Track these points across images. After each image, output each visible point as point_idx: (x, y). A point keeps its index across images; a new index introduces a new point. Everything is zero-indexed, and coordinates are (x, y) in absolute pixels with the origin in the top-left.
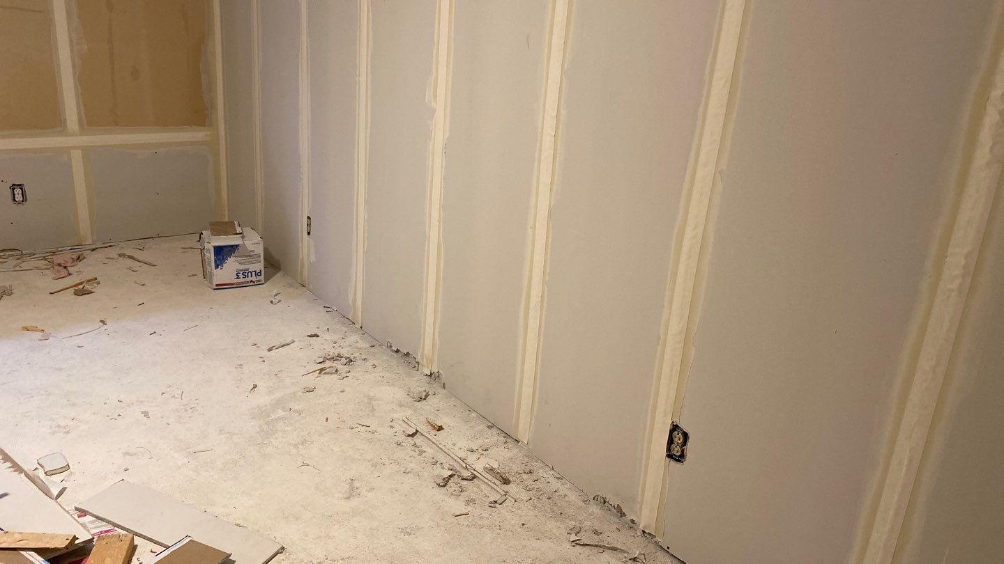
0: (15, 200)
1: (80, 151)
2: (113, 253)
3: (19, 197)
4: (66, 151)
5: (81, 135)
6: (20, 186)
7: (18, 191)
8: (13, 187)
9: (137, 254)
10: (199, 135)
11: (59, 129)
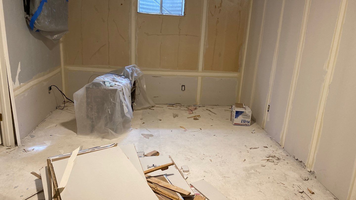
0: (182, 90)
1: (201, 77)
2: (205, 108)
4: (197, 77)
5: (202, 72)
6: (184, 86)
9: (211, 110)
10: (235, 75)
11: (197, 70)
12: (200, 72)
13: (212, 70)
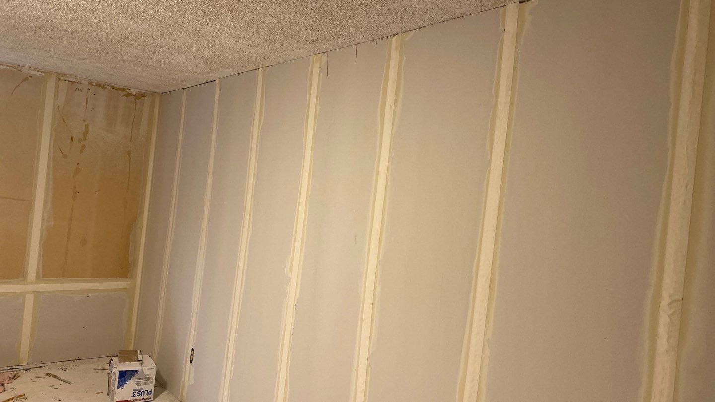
1: (33, 295)
2: (41, 372)
4: (23, 295)
5: (36, 284)
10: (121, 284)
11: (21, 279)
12: (32, 283)
13: (63, 277)
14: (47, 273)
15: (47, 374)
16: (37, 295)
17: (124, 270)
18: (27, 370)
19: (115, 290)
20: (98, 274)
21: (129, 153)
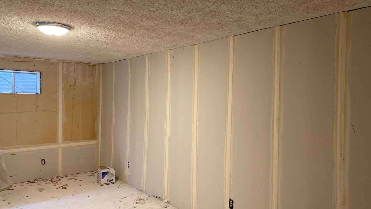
0: (42, 164)
1: (61, 149)
2: (69, 178)
3: (43, 163)
4: (57, 149)
5: (62, 144)
6: (44, 159)
7: (43, 161)
8: (42, 160)
9: (75, 178)
10: (93, 142)
11: (56, 143)
12: (60, 144)
13: (72, 141)
14: (65, 140)
15: (71, 178)
16: (63, 148)
17: (94, 136)
18: (62, 178)
19: (92, 145)
20: (84, 139)
21: (92, 89)
